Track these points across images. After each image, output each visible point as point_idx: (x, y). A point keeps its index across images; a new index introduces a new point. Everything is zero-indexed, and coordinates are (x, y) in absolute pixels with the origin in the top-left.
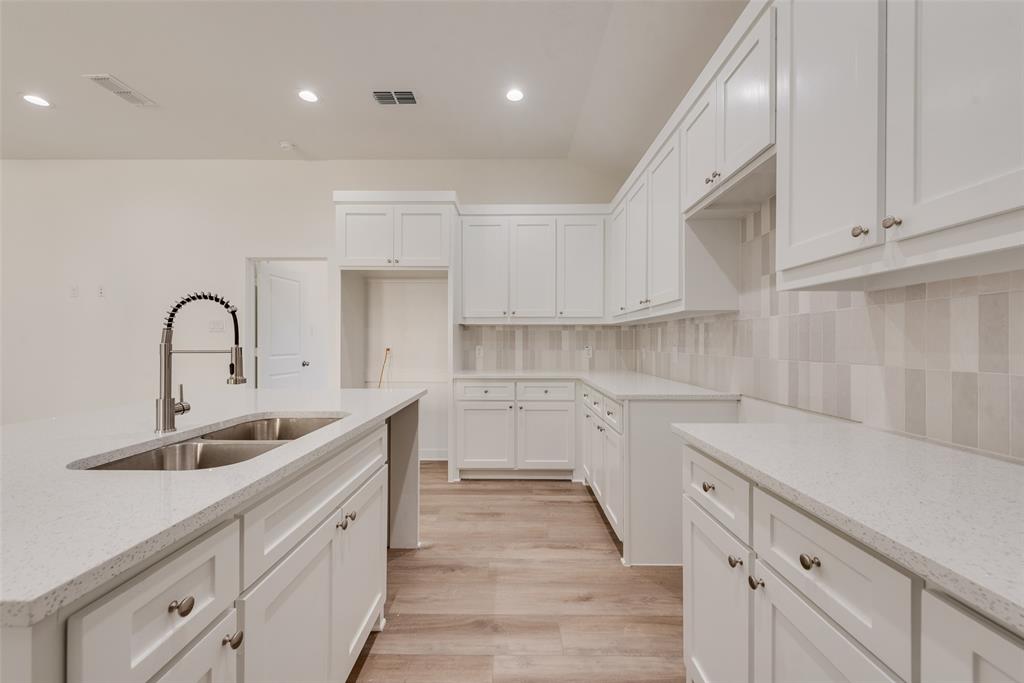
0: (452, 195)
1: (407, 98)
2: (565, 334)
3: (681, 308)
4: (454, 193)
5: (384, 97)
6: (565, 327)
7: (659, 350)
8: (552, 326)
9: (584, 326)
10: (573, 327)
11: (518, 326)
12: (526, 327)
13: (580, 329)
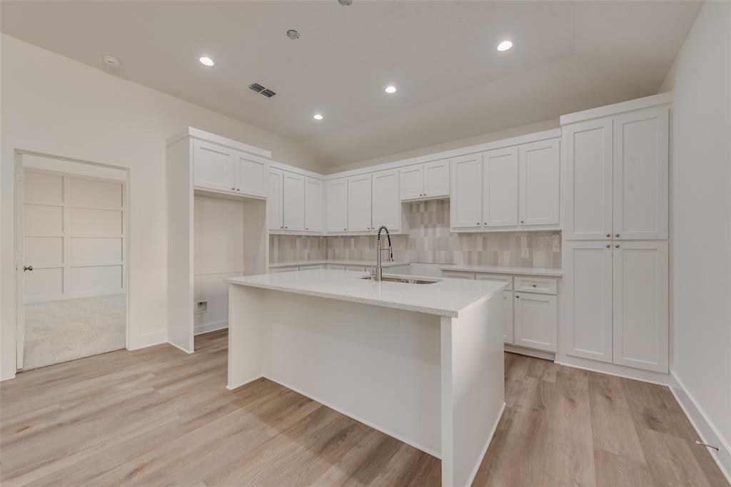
0: (269, 154)
1: (269, 94)
2: (298, 240)
3: (400, 233)
4: (270, 153)
5: (257, 88)
6: (298, 236)
7: (353, 248)
8: (291, 235)
9: (306, 236)
10: (301, 236)
11: (276, 235)
12: (279, 236)
13: (304, 237)
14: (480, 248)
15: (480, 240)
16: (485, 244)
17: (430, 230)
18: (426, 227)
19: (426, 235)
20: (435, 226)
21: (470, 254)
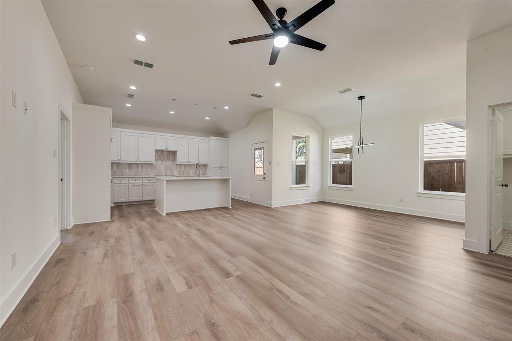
14: (184, 170)
15: (184, 167)
16: (185, 168)
17: (164, 162)
18: (162, 161)
19: (162, 164)
20: (166, 161)
21: (180, 171)
